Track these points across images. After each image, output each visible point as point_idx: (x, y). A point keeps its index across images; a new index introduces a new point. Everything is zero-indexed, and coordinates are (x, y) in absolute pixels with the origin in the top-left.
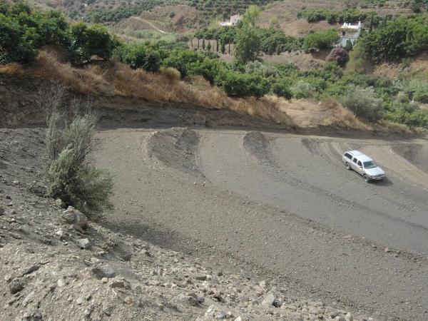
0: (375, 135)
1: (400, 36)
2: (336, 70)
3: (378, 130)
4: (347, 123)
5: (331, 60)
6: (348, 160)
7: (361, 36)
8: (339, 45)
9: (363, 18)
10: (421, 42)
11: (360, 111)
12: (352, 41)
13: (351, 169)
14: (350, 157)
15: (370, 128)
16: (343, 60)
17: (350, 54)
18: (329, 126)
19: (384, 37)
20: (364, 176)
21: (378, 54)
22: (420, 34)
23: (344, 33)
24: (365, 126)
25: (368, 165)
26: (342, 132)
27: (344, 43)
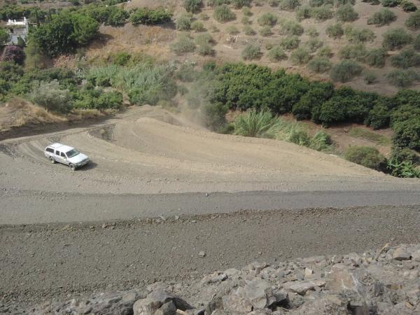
0: (71, 124)
1: (68, 28)
2: (15, 68)
3: (72, 119)
4: (41, 119)
5: (7, 59)
6: (51, 154)
7: (30, 31)
8: (11, 43)
9: (27, 14)
10: (88, 32)
11: (51, 105)
12: (23, 37)
13: (56, 162)
14: (51, 151)
15: (64, 119)
16: (19, 58)
17: (25, 50)
18: (23, 126)
19: (53, 30)
20: (70, 165)
21: (52, 48)
22: (85, 25)
23: (12, 31)
24: (59, 118)
25: (70, 154)
26: (38, 129)
27: (15, 40)
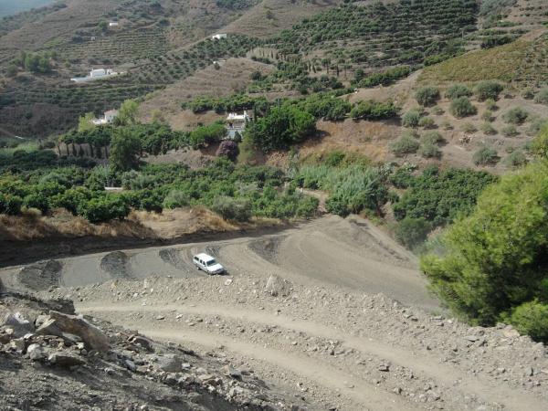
0: (243, 233)
1: (284, 124)
2: (227, 165)
3: (246, 228)
4: (213, 227)
5: (221, 155)
7: (247, 126)
8: (228, 137)
9: (249, 106)
10: (303, 128)
11: (228, 214)
12: (240, 132)
13: (200, 269)
14: (197, 259)
15: (237, 228)
16: (233, 153)
17: (240, 145)
18: (194, 233)
19: (269, 126)
21: (267, 144)
22: (301, 121)
23: (231, 125)
24: (232, 226)
25: (210, 263)
26: (208, 236)
27: (232, 134)
